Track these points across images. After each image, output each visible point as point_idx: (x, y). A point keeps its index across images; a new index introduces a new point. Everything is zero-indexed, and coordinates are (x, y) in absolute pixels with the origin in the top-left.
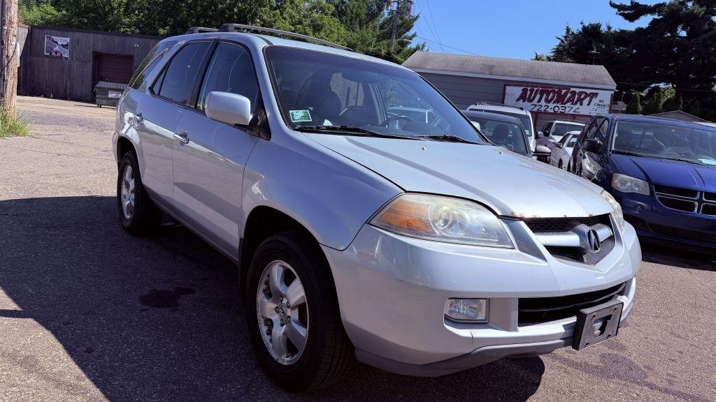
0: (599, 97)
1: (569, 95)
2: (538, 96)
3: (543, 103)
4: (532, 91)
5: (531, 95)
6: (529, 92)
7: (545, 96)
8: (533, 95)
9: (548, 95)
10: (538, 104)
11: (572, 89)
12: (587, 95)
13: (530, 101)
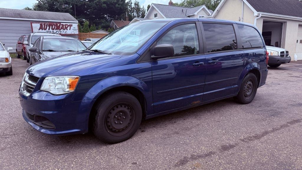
0: (73, 26)
1: (61, 26)
2: (48, 27)
3: (51, 30)
4: (44, 25)
5: (44, 27)
6: (43, 26)
7: (51, 27)
8: (45, 27)
9: (52, 27)
10: (49, 31)
11: (62, 23)
12: (68, 26)
13: (45, 29)
